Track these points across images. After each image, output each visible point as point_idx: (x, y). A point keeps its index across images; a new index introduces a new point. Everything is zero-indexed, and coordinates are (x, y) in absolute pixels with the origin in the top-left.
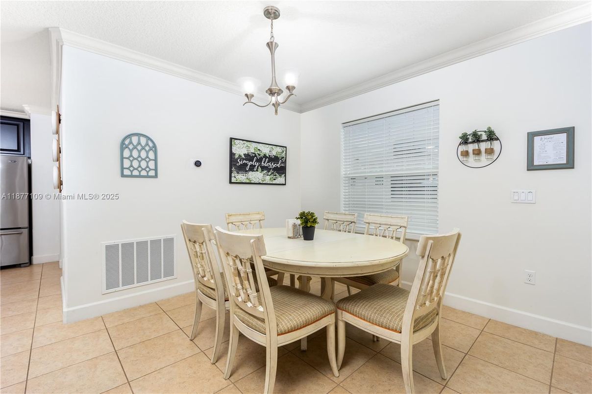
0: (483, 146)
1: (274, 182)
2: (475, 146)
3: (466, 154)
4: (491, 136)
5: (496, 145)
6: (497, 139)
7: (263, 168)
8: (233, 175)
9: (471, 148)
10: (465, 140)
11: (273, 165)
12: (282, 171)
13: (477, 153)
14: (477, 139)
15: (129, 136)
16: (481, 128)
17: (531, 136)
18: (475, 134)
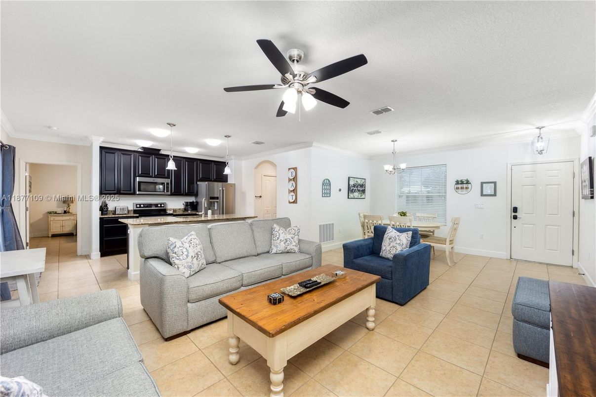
0: (465, 186)
1: (362, 197)
2: (462, 186)
3: (457, 188)
4: (468, 182)
5: (469, 186)
6: (470, 183)
7: (359, 190)
8: (350, 194)
9: (460, 186)
10: (457, 183)
11: (361, 189)
12: (364, 191)
13: (462, 188)
14: (462, 183)
15: (324, 180)
16: (464, 178)
17: (482, 183)
18: (461, 181)
